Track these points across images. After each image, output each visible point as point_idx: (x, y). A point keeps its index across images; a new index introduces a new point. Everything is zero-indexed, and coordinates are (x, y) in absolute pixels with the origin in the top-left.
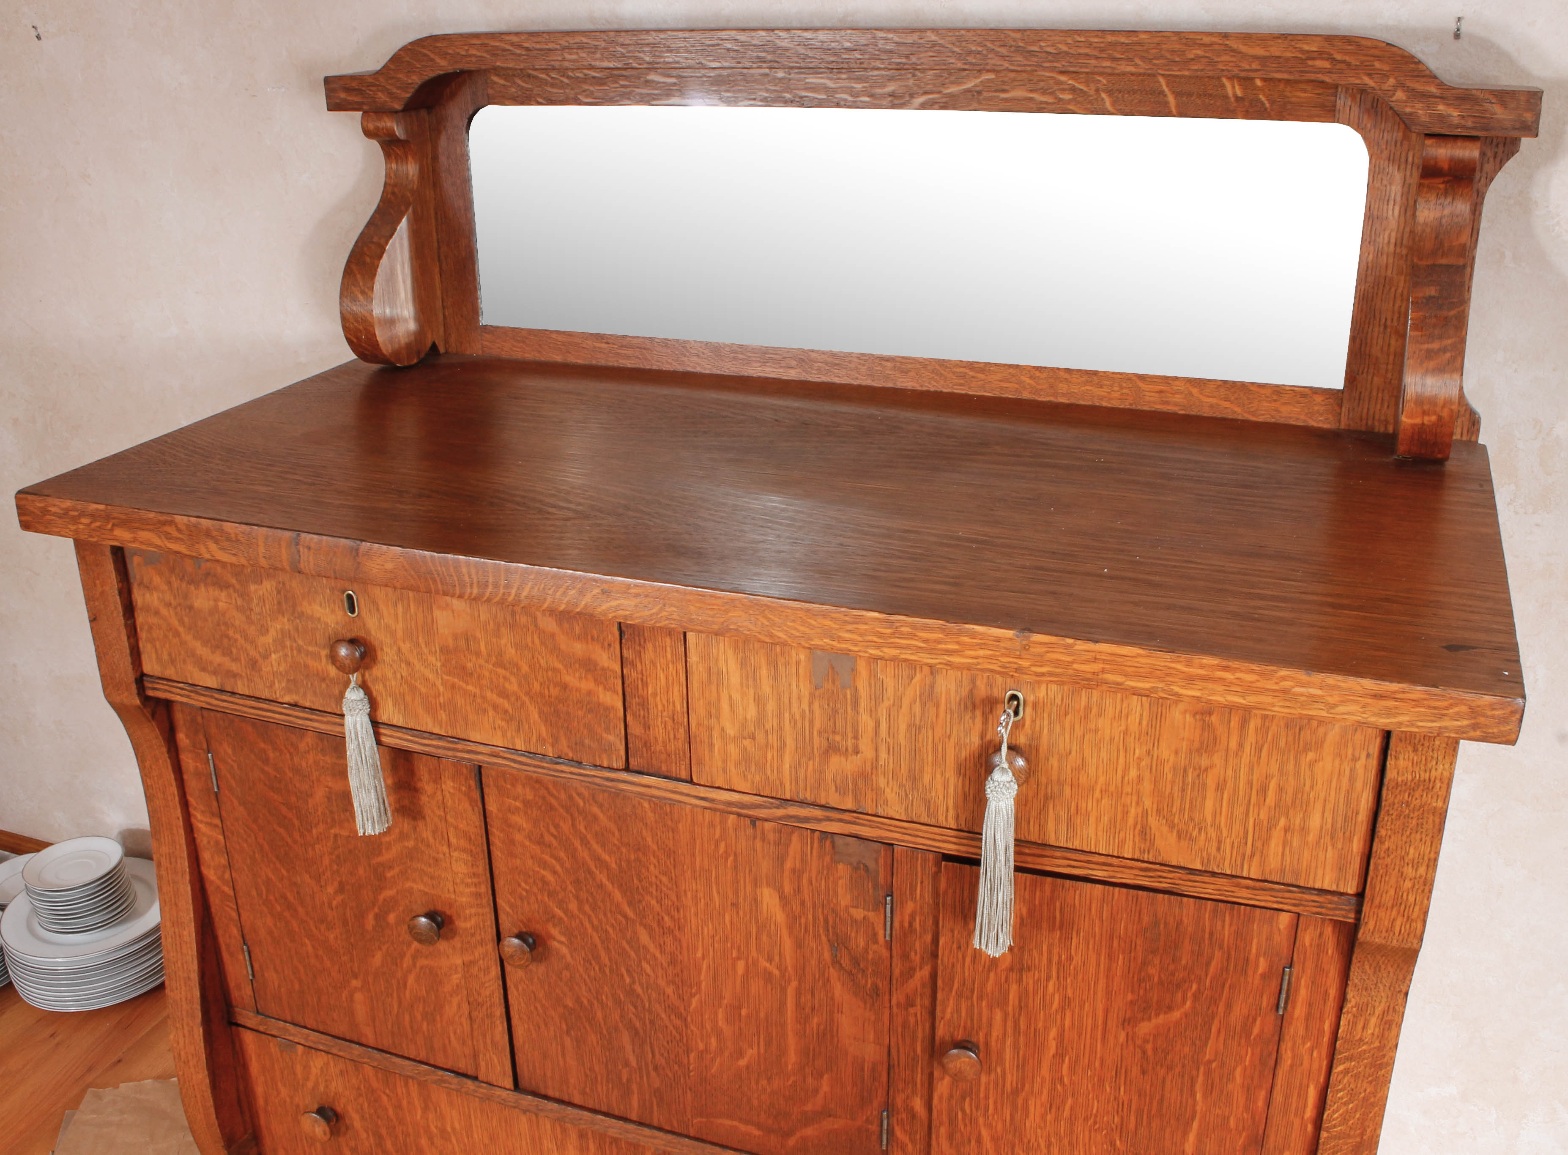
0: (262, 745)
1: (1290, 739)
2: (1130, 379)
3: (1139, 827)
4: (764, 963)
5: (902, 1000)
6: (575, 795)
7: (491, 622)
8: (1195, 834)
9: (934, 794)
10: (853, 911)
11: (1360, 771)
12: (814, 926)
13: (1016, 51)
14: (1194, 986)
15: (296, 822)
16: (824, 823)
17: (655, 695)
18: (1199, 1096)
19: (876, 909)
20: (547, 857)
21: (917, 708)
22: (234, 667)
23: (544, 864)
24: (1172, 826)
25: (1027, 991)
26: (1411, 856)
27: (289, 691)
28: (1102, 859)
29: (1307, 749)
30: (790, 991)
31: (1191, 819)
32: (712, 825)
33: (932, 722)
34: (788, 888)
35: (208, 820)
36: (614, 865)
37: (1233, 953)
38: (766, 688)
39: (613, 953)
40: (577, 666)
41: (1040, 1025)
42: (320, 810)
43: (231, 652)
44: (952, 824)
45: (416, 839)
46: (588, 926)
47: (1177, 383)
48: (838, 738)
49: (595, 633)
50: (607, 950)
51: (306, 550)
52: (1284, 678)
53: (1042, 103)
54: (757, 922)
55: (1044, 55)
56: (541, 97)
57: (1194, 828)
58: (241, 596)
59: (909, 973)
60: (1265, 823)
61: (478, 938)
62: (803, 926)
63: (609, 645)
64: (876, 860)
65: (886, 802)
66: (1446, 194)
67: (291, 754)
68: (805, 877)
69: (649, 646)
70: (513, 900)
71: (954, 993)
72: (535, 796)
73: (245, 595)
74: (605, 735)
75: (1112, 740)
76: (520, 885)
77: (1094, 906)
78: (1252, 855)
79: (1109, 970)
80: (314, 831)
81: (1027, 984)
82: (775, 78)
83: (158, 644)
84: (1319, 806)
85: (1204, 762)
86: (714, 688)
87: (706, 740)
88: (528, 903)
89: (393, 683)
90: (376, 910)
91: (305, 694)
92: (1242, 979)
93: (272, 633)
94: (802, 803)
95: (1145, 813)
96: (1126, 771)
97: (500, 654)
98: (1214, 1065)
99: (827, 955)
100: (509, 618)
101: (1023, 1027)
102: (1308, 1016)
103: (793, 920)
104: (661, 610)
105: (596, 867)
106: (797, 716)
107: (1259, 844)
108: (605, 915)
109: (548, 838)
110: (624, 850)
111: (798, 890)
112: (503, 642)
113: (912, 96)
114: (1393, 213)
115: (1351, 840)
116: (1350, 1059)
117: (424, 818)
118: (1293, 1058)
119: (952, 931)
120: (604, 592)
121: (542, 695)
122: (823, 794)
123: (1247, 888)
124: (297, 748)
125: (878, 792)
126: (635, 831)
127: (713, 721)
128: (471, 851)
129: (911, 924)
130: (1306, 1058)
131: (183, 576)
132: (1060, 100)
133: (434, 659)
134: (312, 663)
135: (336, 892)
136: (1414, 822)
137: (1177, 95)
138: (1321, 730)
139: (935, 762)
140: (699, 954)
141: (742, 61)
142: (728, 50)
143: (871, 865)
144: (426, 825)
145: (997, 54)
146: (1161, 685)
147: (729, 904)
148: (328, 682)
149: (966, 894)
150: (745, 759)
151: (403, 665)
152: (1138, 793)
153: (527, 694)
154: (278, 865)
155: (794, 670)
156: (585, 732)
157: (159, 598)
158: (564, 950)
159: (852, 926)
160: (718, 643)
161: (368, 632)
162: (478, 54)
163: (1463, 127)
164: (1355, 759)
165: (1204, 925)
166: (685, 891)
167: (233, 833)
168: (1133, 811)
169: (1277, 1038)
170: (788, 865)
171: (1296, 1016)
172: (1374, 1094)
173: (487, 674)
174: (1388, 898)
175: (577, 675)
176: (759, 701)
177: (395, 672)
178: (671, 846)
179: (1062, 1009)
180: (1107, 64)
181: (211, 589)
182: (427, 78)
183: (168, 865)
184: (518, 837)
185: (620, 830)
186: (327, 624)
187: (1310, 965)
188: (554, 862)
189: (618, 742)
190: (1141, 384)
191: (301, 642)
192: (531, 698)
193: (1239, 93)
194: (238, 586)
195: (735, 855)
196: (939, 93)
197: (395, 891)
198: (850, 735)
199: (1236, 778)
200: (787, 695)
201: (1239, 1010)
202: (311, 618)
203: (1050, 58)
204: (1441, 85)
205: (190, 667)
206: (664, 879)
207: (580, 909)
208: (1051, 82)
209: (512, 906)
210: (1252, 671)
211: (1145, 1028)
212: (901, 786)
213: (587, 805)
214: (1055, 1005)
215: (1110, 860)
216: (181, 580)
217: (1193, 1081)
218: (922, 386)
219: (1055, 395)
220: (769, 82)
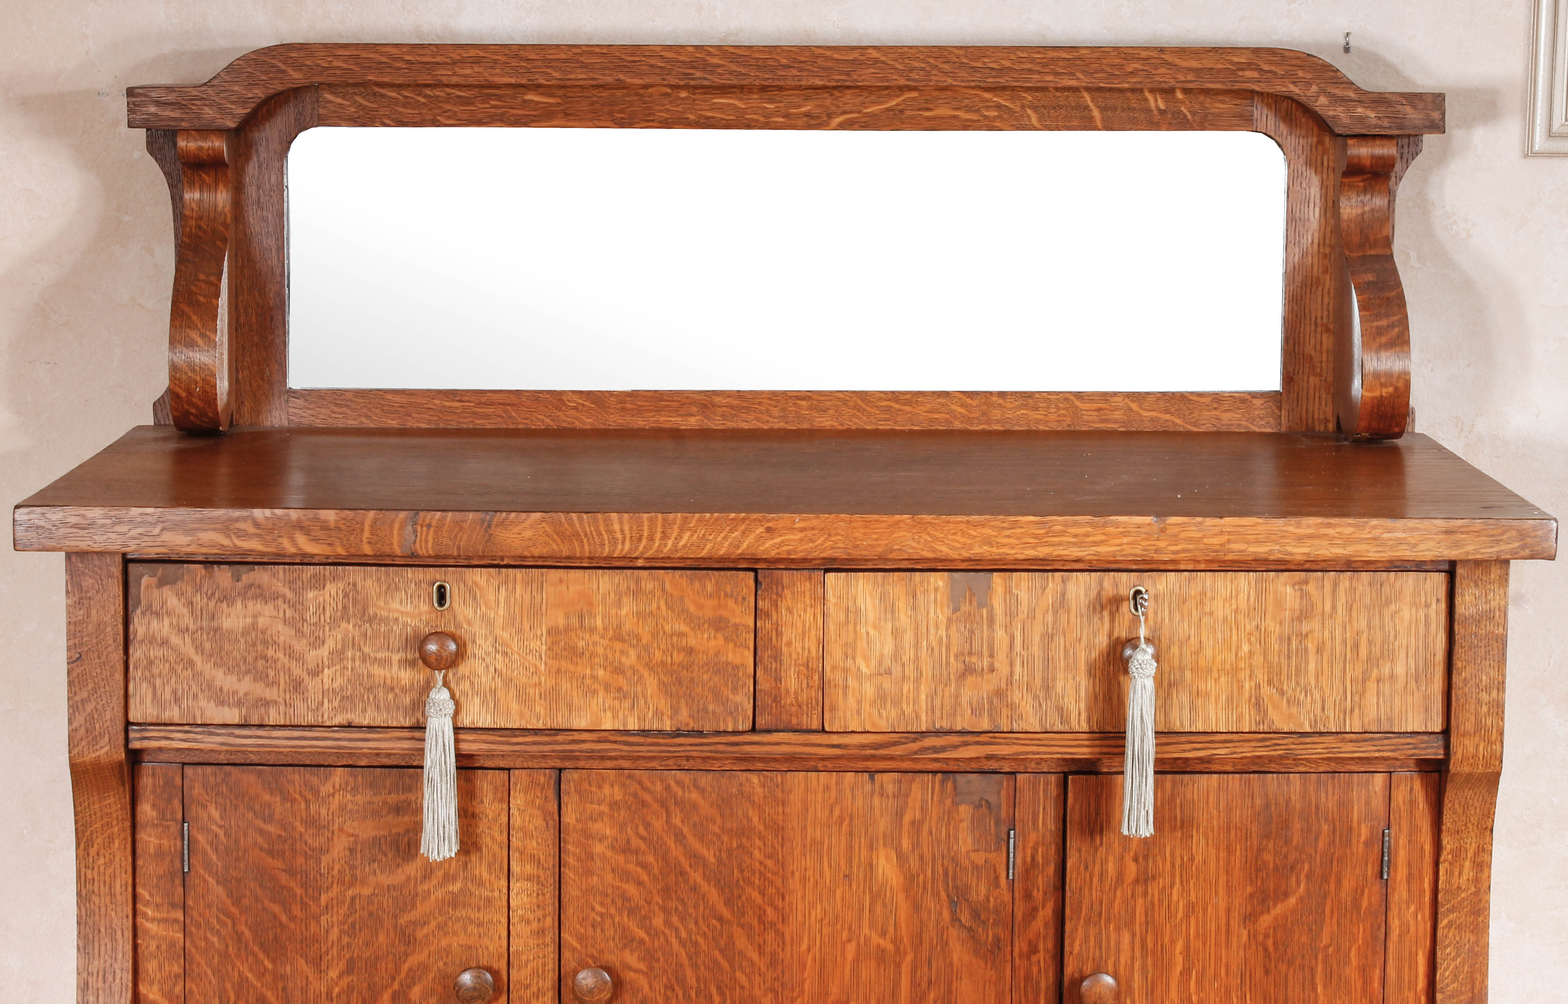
0: (267, 797)
1: (1374, 595)
2: (1067, 399)
3: (1253, 700)
4: (876, 939)
5: (1025, 949)
6: (673, 784)
7: (612, 595)
8: (1302, 697)
9: (1066, 700)
10: (972, 855)
11: (1433, 615)
12: (933, 883)
13: (960, 67)
14: (1306, 866)
15: (299, 891)
16: (961, 749)
17: (789, 644)
18: (1320, 989)
19: (998, 848)
20: (631, 867)
21: (1050, 618)
22: (271, 694)
23: (626, 876)
24: (1282, 693)
25: (1152, 903)
26: (1484, 683)
27: (343, 709)
28: (1224, 737)
29: (1388, 602)
30: (905, 968)
31: (1298, 683)
32: (827, 788)
33: (1064, 630)
34: (906, 843)
35: (164, 915)
36: (712, 860)
37: (1337, 823)
38: (904, 619)
39: (702, 968)
40: (706, 626)
41: (1167, 940)
42: (336, 868)
43: (267, 676)
44: (1085, 727)
45: (465, 878)
46: (674, 940)
47: (1115, 399)
48: (974, 659)
49: (728, 589)
50: (695, 966)
51: (425, 529)
52: (1374, 527)
53: (966, 120)
54: (871, 891)
55: (988, 71)
56: (389, 118)
57: (1301, 692)
58: (292, 606)
59: (1032, 913)
60: (1360, 677)
61: (534, 989)
62: (921, 885)
63: (744, 599)
64: (999, 793)
65: (1021, 717)
66: (1365, 191)
67: (307, 802)
68: (926, 828)
69: (787, 592)
70: (582, 931)
71: (1082, 921)
72: (625, 794)
73: (298, 605)
74: (731, 696)
75: (1225, 620)
76: (593, 909)
77: (1211, 798)
78: (1352, 710)
79: (1228, 863)
80: (324, 898)
81: (1153, 895)
82: (679, 98)
83: (158, 682)
84: (1403, 654)
85: (1305, 627)
86: (851, 627)
87: (841, 682)
88: (602, 930)
89: (483, 679)
90: (396, 986)
91: (364, 710)
92: (1348, 851)
93: (330, 644)
94: (937, 733)
95: (1258, 686)
96: (1239, 647)
97: (619, 627)
98: (1331, 949)
99: (946, 914)
100: (633, 586)
101: (1150, 945)
102: (1409, 878)
103: (910, 879)
104: (825, 541)
105: (691, 866)
106: (934, 644)
107: (1356, 698)
108: (696, 923)
109: (635, 842)
110: (725, 838)
111: (916, 845)
112: (624, 612)
113: (830, 116)
114: (1314, 215)
115: (1432, 682)
116: (1451, 910)
117: (479, 849)
118: (1400, 926)
119: (1080, 851)
120: (768, 530)
121: (663, 663)
122: (959, 718)
123: (1351, 741)
124: (316, 792)
125: (1012, 706)
126: (740, 813)
127: (850, 661)
128: (539, 877)
129: (1033, 859)
130: (1412, 923)
131: (213, 594)
132: (986, 117)
133: (538, 643)
134: (379, 672)
135: (340, 976)
136: (1483, 650)
137: (1103, 109)
138: (1398, 584)
139: (1067, 668)
140: (804, 947)
141: (669, 77)
142: (652, 66)
143: (993, 799)
144: (481, 858)
145: (940, 70)
146: (1277, 547)
147: (842, 875)
148: (397, 691)
149: (1092, 806)
150: (882, 697)
151: (499, 657)
152: (1251, 666)
153: (647, 665)
154: (261, 956)
155: (932, 597)
156: (710, 696)
157: (171, 624)
158: (643, 982)
159: (973, 873)
160: (857, 581)
161: (458, 626)
162: (346, 66)
163: (1381, 127)
164: (1427, 605)
165: (1310, 799)
166: (793, 873)
167: (199, 926)
168: (1247, 686)
169: (1384, 908)
170: (907, 818)
171: (1398, 880)
172: (1477, 943)
173: (600, 650)
174: (1469, 726)
175: (705, 636)
176: (896, 633)
177: (487, 666)
178: (781, 824)
179: (1187, 916)
180: (1050, 78)
181: (250, 604)
182: (271, 91)
183: (100, 984)
184: (599, 848)
185: (722, 816)
186: (405, 625)
187: (1405, 823)
188: (639, 870)
189: (746, 700)
190: (1077, 403)
191: (367, 650)
192: (651, 669)
193: (1162, 106)
194: (289, 595)
195: (851, 818)
196: (859, 112)
197: (426, 952)
198: (986, 653)
199: (1333, 638)
200: (925, 623)
201: (1348, 885)
202: (386, 621)
203: (994, 74)
204: (1358, 90)
205: (203, 703)
206: (770, 863)
207: (667, 923)
208: (976, 99)
209: (581, 939)
210: (1350, 525)
211: (1265, 921)
212: (1035, 697)
213: (687, 795)
214: (1180, 914)
215: (1230, 737)
216: (209, 599)
217: (1312, 970)
218: (841, 425)
219: (989, 422)
220: (671, 103)
